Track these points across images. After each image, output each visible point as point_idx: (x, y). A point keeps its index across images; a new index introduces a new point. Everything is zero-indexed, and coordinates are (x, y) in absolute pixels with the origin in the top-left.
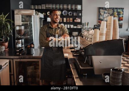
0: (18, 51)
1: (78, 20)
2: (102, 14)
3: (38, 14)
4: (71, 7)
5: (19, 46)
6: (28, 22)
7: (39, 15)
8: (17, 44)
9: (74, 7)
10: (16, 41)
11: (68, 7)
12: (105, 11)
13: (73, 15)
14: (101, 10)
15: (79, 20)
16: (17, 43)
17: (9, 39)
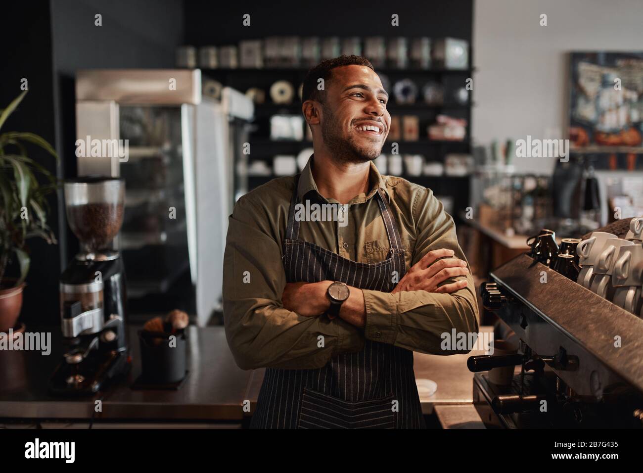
0: (78, 358)
1: (452, 129)
2: (591, 88)
3: (219, 99)
4: (409, 53)
5: (80, 324)
6: (159, 144)
7: (225, 101)
8: (69, 316)
9: (424, 53)
10: (67, 289)
11: (393, 54)
12: (606, 71)
13: (420, 97)
14: (584, 68)
15: (454, 130)
16: (69, 304)
17: (25, 262)
